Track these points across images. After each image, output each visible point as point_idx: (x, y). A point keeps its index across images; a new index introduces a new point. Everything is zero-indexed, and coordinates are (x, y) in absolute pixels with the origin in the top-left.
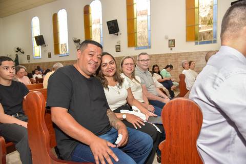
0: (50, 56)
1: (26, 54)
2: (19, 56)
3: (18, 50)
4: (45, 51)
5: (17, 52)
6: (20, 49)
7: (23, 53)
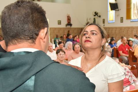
0: (122, 21)
1: (102, 18)
2: (96, 19)
3: (96, 14)
4: (118, 16)
5: (95, 16)
6: (97, 13)
7: (100, 16)
